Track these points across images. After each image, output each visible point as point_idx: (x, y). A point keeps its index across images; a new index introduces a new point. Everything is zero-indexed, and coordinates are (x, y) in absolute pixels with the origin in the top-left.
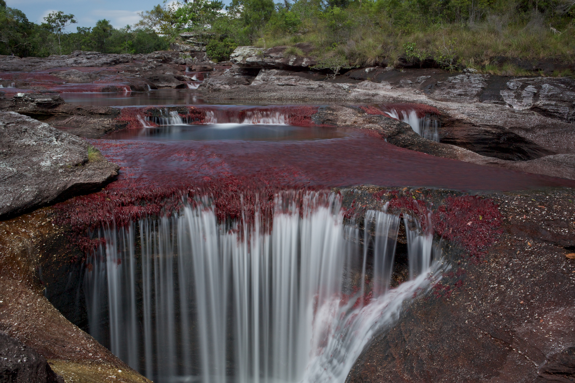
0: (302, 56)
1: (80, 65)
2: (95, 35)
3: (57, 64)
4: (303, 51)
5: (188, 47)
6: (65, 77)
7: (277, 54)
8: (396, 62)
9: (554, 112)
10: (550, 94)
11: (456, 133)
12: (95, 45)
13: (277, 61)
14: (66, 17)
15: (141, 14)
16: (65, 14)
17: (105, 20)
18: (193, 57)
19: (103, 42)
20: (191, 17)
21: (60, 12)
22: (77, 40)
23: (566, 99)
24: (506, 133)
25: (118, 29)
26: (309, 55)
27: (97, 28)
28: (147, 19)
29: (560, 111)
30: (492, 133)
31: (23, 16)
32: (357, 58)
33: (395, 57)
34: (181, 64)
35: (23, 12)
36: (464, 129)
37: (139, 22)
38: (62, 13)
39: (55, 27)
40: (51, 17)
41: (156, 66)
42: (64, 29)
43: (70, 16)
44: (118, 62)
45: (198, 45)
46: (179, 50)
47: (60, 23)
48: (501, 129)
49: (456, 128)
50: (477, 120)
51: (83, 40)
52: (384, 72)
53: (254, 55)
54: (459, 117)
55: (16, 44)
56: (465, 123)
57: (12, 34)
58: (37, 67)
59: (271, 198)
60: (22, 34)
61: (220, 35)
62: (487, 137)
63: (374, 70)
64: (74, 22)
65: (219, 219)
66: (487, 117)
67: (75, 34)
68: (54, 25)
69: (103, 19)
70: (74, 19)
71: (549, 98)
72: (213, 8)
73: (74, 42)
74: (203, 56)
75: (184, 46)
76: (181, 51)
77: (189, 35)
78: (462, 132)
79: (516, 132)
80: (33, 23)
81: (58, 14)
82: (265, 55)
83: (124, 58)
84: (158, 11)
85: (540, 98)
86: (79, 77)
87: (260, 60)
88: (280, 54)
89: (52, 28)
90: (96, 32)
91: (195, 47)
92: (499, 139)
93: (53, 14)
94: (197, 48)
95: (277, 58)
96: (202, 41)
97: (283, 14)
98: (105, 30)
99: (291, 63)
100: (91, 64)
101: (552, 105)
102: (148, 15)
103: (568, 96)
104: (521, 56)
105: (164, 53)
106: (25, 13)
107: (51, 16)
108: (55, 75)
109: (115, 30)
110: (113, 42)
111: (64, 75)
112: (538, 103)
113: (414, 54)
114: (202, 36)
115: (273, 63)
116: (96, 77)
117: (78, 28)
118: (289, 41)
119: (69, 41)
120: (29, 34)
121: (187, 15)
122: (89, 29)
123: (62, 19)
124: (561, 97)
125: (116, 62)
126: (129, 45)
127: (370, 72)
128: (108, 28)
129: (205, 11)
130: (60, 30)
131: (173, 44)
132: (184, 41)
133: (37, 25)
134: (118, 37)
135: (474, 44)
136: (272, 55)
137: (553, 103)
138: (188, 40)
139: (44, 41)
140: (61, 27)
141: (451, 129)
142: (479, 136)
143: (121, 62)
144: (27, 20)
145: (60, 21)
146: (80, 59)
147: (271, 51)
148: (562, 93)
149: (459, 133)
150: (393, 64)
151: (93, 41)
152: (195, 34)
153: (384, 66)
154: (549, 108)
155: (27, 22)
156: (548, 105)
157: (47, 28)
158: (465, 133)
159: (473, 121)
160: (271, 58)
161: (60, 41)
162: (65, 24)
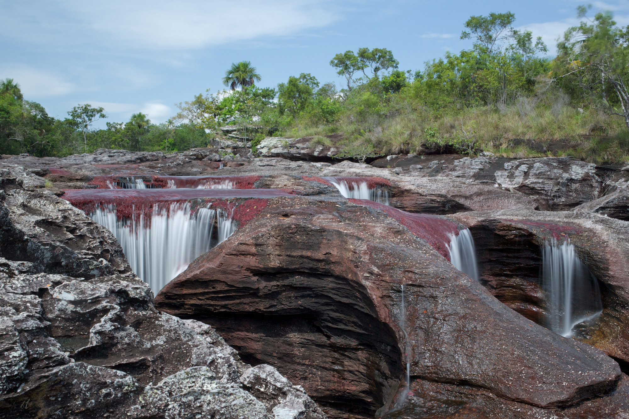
0: (330, 146)
1: (100, 163)
2: (128, 132)
3: (74, 162)
4: (332, 141)
5: (229, 143)
6: (76, 171)
7: (304, 144)
8: (419, 148)
9: (541, 190)
10: (538, 172)
11: (405, 202)
12: (128, 143)
13: (302, 151)
14: (93, 111)
15: (178, 105)
16: (93, 107)
17: (140, 114)
18: (235, 154)
19: (138, 140)
20: (237, 108)
21: (87, 105)
22: (106, 138)
23: (552, 177)
24: (449, 201)
25: (158, 124)
26: (337, 145)
27: (131, 123)
28: (186, 111)
29: (546, 189)
30: (438, 202)
31: (42, 110)
32: (384, 146)
33: (417, 144)
34: (216, 161)
35: (42, 105)
36: (412, 198)
37: (176, 115)
38: (89, 106)
39: (80, 123)
40: (76, 111)
41: (184, 163)
42: (91, 125)
43: (98, 109)
44: (144, 159)
45: (242, 140)
46: (219, 147)
47: (87, 119)
48: (444, 197)
49: (405, 198)
50: (424, 190)
51: (114, 138)
52: (405, 159)
53: (280, 146)
54: (407, 188)
55: (32, 143)
56: (413, 193)
57: (28, 132)
58: (52, 165)
59: (151, 207)
60: (39, 131)
61: (268, 128)
62: (433, 205)
63: (397, 158)
64: (103, 116)
65: (118, 219)
66: (434, 187)
67: (104, 131)
68: (79, 120)
69: (138, 113)
70: (103, 112)
71: (538, 176)
72: (264, 97)
73: (102, 141)
74: (247, 154)
75: (225, 142)
76: (222, 148)
77: (231, 129)
78: (411, 201)
79: (457, 199)
80: (53, 119)
81: (84, 107)
82: (291, 146)
83: (153, 156)
84: (199, 102)
85: (530, 177)
86: (91, 171)
87: (286, 151)
88: (307, 144)
89: (77, 124)
90: (129, 129)
91: (238, 142)
92: (444, 207)
93: (78, 108)
94: (240, 144)
95: (303, 149)
96: (247, 135)
97: (320, 102)
98: (140, 126)
99: (316, 154)
100: (112, 162)
101: (539, 183)
102: (187, 107)
103: (555, 173)
104: (537, 137)
105: (201, 150)
106: (44, 107)
107: (77, 109)
108: (66, 170)
109: (153, 126)
110: (150, 141)
111: (75, 169)
112: (527, 181)
113: (435, 139)
114: (247, 130)
115: (299, 154)
116: (110, 171)
117: (108, 124)
118: (322, 130)
119: (96, 140)
120: (48, 131)
121: (233, 106)
122: (121, 125)
123: (89, 113)
124: (548, 175)
125: (142, 160)
126: (170, 143)
127: (392, 159)
128: (144, 124)
129: (254, 100)
130: (86, 126)
131: (213, 139)
132: (226, 135)
133: (59, 121)
134: (157, 135)
135: (497, 127)
136: (298, 145)
137: (541, 181)
138: (230, 135)
139: (67, 140)
140: (88, 123)
141: (401, 198)
142: (426, 205)
143: (148, 160)
144: (47, 114)
145: (86, 116)
146: (100, 157)
147: (298, 142)
148: (550, 171)
149: (408, 201)
150: (415, 151)
151: (125, 139)
152: (238, 127)
153: (408, 152)
154: (536, 186)
155: (46, 117)
156: (536, 183)
157: (72, 124)
158: (413, 202)
159: (420, 191)
160: (298, 148)
161: (87, 139)
162: (93, 119)
